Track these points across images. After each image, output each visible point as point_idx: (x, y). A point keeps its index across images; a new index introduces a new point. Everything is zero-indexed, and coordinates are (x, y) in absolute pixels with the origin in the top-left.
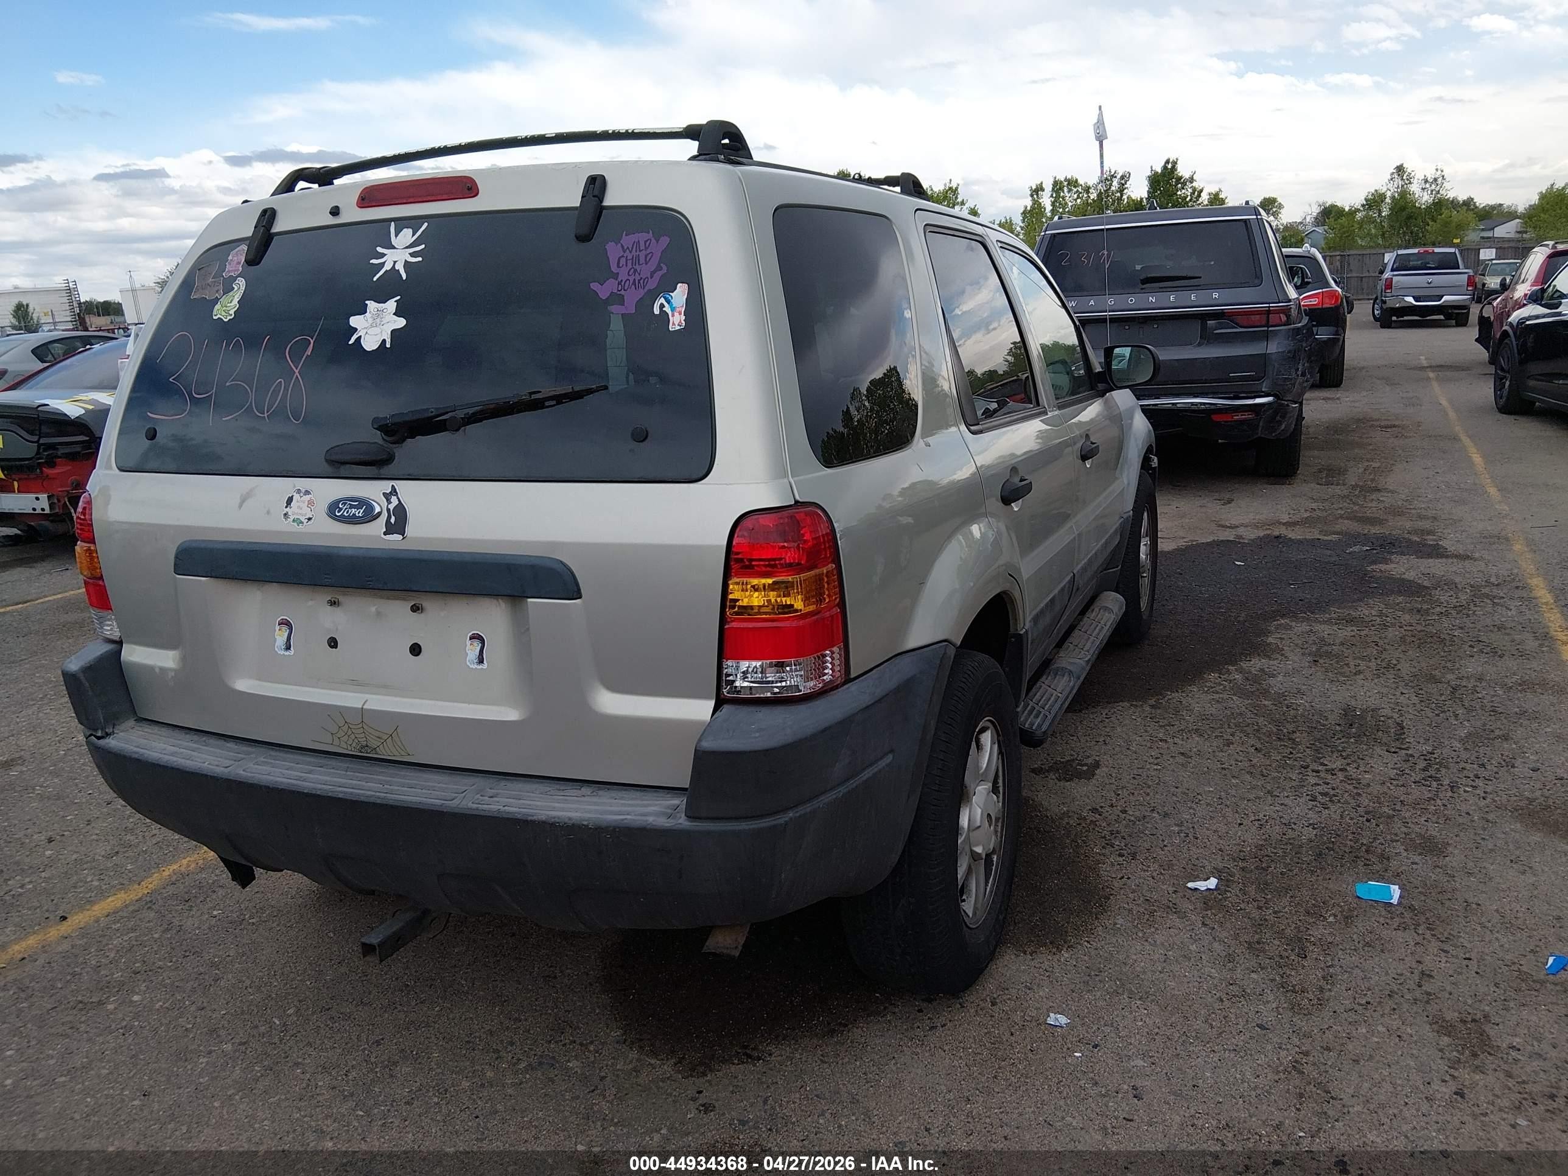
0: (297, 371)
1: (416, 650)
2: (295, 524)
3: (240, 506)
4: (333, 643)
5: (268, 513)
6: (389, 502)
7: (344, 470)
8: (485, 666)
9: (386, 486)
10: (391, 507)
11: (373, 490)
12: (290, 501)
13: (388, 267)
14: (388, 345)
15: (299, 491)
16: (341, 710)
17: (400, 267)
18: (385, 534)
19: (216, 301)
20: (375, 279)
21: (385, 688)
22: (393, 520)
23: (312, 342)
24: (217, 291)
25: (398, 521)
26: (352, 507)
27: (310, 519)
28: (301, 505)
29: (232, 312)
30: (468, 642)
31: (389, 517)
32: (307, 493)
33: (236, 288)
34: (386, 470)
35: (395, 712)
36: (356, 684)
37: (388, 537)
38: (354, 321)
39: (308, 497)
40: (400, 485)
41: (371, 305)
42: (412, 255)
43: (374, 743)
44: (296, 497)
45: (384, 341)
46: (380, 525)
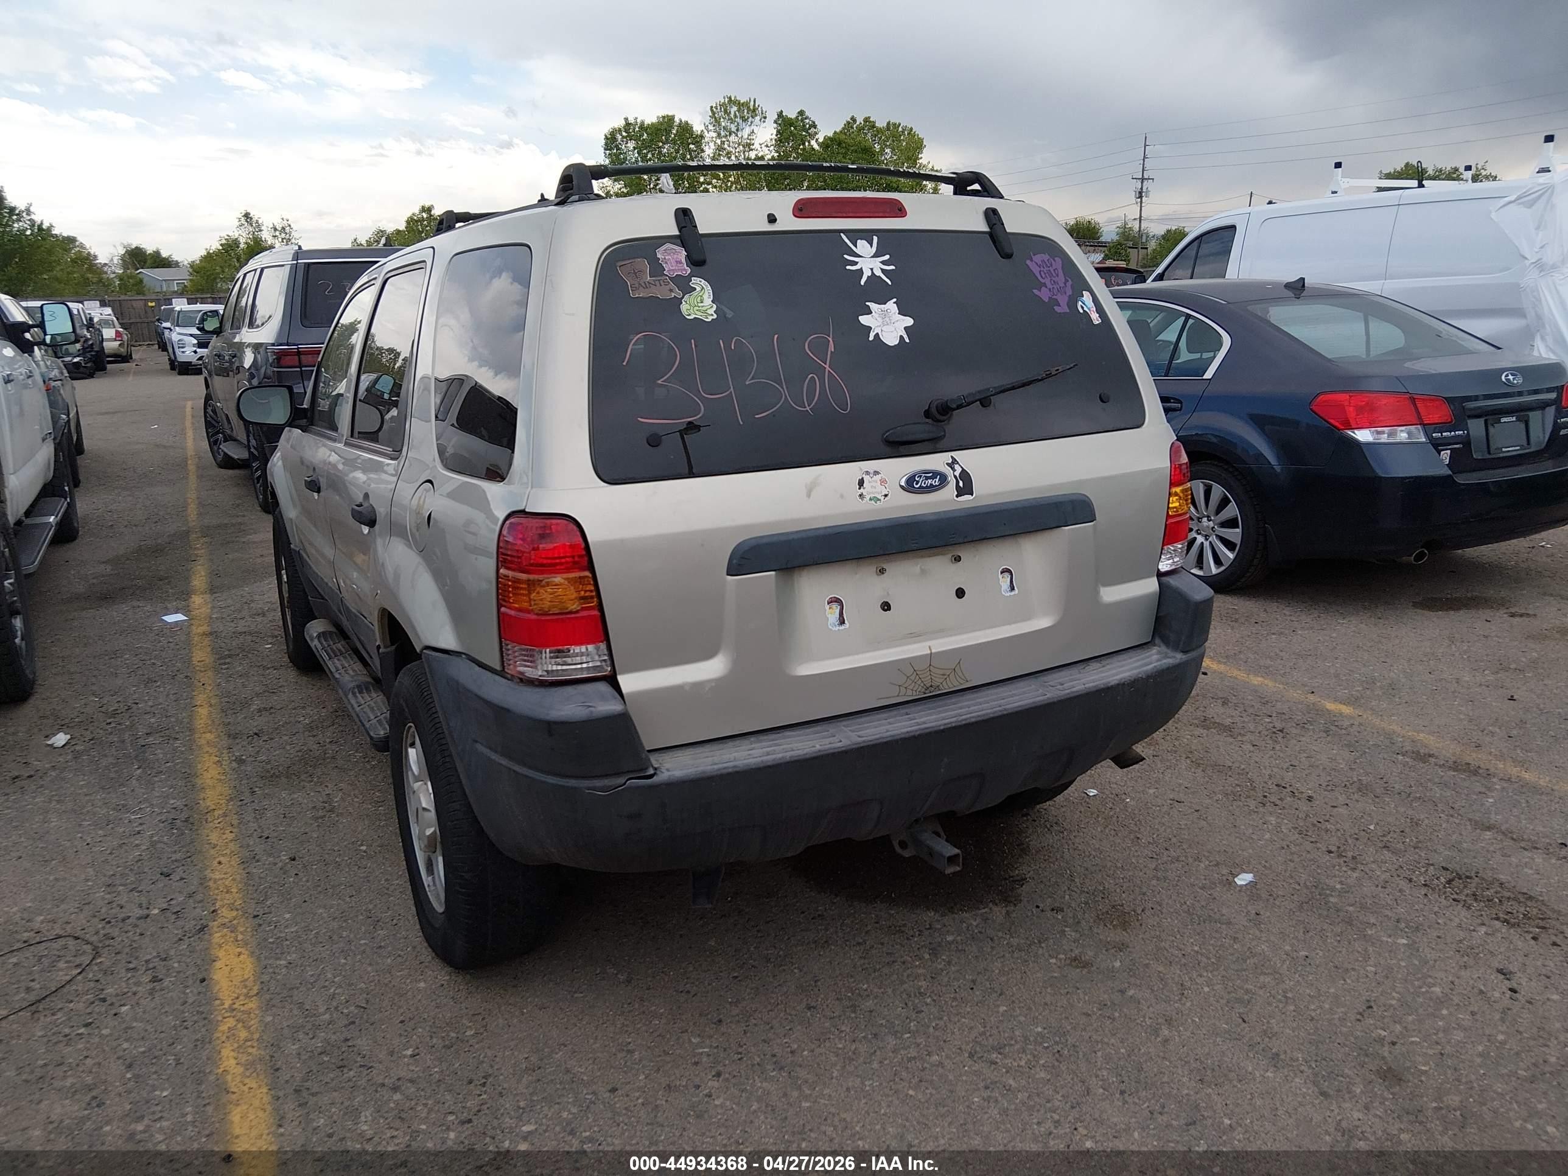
0: (827, 366)
1: (960, 593)
2: (873, 502)
3: (809, 496)
4: (886, 606)
5: (842, 496)
6: (954, 470)
7: (902, 449)
8: (1016, 591)
9: (946, 457)
10: (957, 474)
11: (937, 462)
12: (861, 483)
13: (867, 273)
14: (907, 340)
15: (867, 473)
16: (910, 661)
17: (878, 273)
18: (957, 496)
19: (679, 301)
20: (862, 283)
21: (941, 632)
22: (961, 484)
23: (830, 339)
24: (671, 291)
25: (965, 485)
26: (927, 478)
27: (886, 496)
28: (874, 484)
29: (711, 311)
30: (1000, 576)
31: (957, 482)
32: (876, 473)
33: (698, 289)
34: (941, 445)
35: (960, 648)
36: (914, 636)
37: (960, 499)
38: (864, 320)
39: (878, 477)
40: (956, 454)
41: (873, 306)
42: (883, 263)
43: (938, 681)
44: (866, 478)
45: (901, 337)
46: (950, 490)
